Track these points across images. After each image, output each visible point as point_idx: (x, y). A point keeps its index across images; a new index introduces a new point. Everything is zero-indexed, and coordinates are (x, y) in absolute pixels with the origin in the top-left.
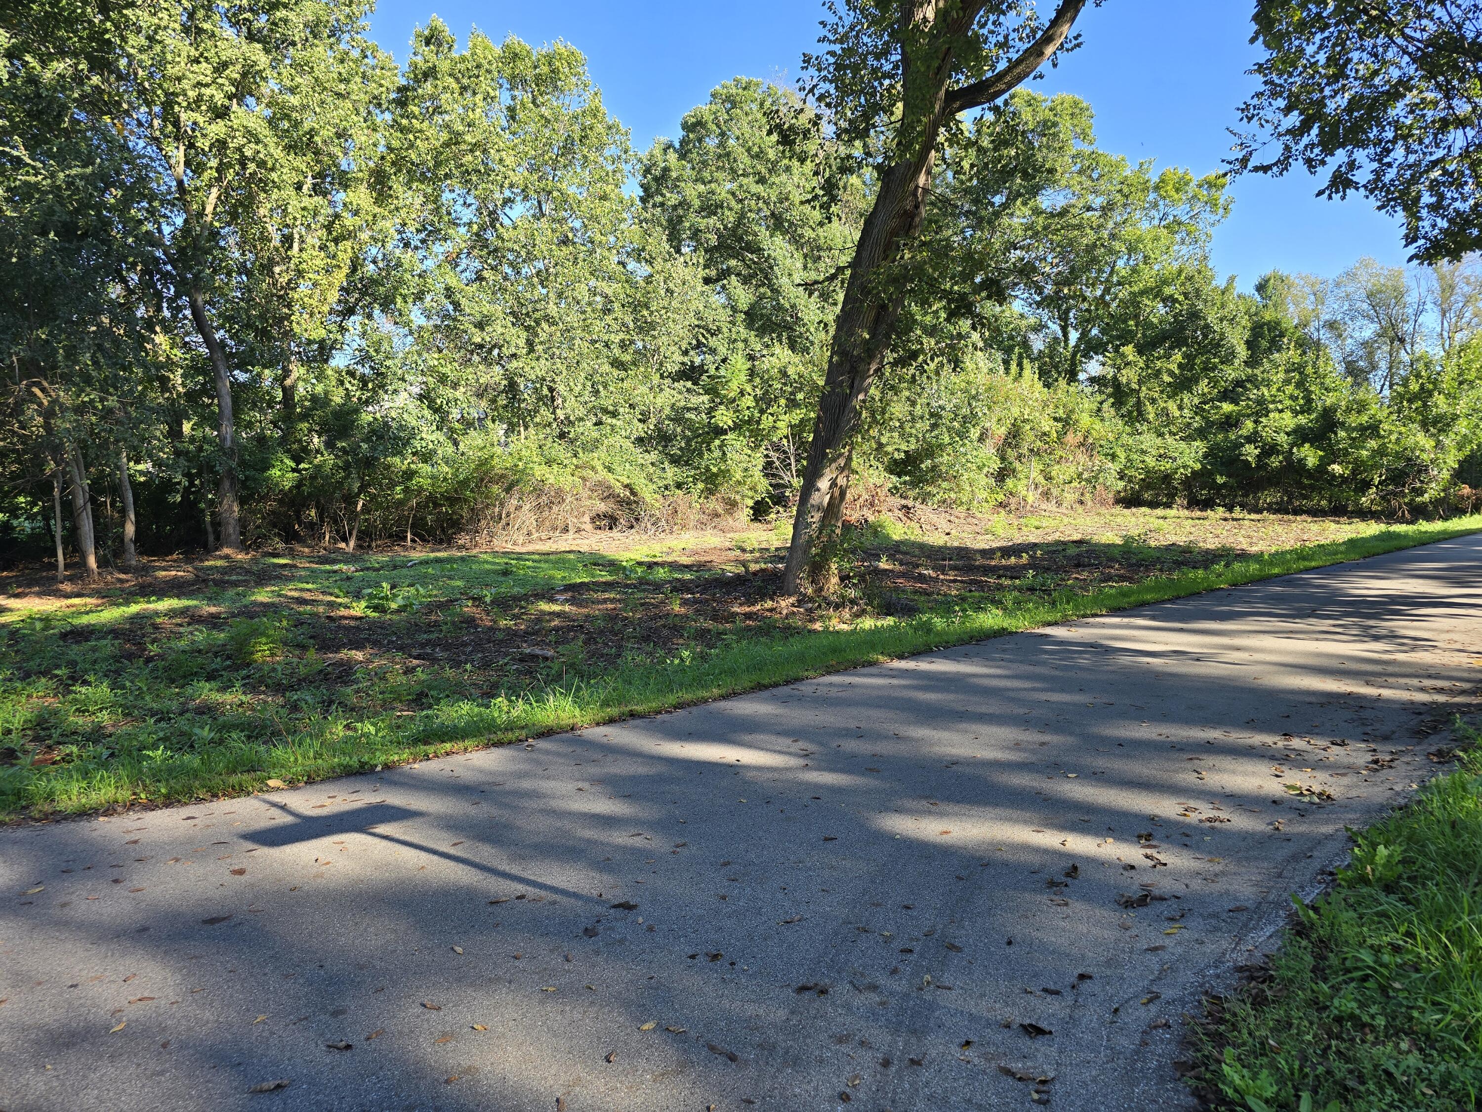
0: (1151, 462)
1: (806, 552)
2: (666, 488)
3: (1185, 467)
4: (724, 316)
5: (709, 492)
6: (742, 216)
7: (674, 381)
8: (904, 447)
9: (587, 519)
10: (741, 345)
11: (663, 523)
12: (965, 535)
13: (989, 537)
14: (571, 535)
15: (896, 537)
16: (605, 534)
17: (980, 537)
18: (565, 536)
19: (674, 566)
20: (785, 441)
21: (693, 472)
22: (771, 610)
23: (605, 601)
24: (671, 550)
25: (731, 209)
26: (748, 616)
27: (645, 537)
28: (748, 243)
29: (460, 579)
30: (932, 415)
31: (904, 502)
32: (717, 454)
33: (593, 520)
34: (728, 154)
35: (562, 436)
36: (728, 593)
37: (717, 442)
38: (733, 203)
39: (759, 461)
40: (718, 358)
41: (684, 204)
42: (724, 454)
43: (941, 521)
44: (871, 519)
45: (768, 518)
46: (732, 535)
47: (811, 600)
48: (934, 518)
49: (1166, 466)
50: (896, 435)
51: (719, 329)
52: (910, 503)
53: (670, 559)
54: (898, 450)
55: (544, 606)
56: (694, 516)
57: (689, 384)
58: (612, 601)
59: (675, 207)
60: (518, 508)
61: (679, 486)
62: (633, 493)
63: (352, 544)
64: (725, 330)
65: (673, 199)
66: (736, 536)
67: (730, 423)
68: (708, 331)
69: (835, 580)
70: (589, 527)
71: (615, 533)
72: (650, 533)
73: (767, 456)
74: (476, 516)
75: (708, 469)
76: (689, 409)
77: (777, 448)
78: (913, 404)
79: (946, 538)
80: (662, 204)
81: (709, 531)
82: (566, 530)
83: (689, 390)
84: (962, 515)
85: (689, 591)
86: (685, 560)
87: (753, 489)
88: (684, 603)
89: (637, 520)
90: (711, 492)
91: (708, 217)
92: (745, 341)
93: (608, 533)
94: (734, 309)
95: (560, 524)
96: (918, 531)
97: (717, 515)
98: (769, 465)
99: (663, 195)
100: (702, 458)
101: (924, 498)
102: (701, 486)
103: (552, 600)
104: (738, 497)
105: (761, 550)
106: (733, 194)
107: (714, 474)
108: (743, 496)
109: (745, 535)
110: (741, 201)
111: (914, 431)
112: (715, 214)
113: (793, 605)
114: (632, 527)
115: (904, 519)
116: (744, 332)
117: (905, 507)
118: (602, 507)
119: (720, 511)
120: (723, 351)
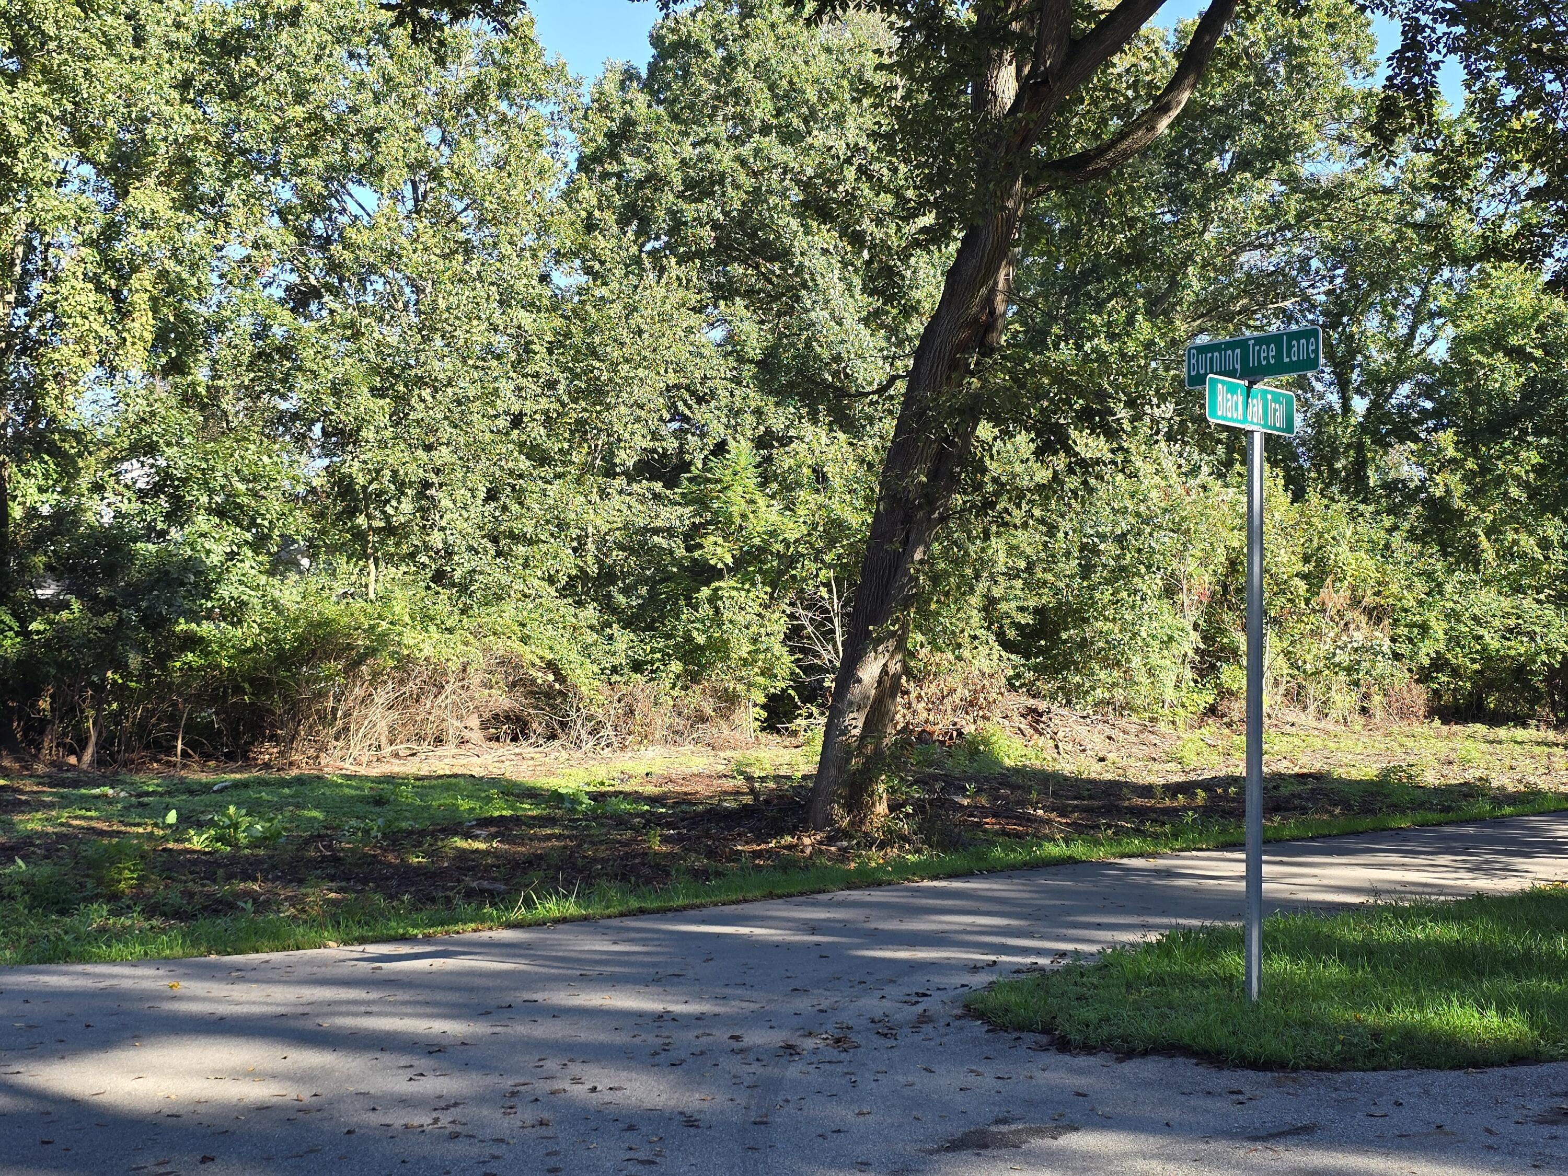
0: (1493, 642)
1: (841, 769)
2: (614, 670)
3: (1550, 652)
4: (721, 368)
5: (692, 677)
6: (757, 196)
7: (631, 479)
8: (1032, 603)
9: (474, 722)
10: (749, 419)
11: (609, 731)
12: (1132, 761)
13: (1172, 766)
14: (450, 749)
15: (1008, 762)
16: (508, 749)
17: (1156, 766)
18: (440, 751)
19: (636, 797)
20: (823, 592)
21: (662, 643)
22: (790, 847)
23: (548, 838)
24: (626, 777)
25: (737, 187)
26: (757, 854)
27: (579, 754)
28: (766, 244)
29: (316, 807)
30: (1083, 547)
31: (1031, 702)
32: (706, 610)
33: (484, 725)
34: (736, 93)
35: (439, 577)
36: (730, 829)
37: (705, 592)
38: (743, 178)
39: (778, 624)
40: (711, 442)
41: (654, 180)
42: (717, 611)
43: (1095, 739)
44: (969, 729)
45: (792, 726)
46: (729, 753)
47: (847, 835)
48: (1081, 731)
49: (1519, 647)
50: (1018, 584)
51: (713, 393)
52: (1042, 705)
53: (627, 788)
54: (1022, 609)
55: (460, 843)
56: (661, 719)
57: (658, 487)
58: (559, 837)
59: (640, 185)
60: (367, 700)
61: (637, 667)
62: (560, 678)
63: (88, 756)
64: (722, 393)
65: (636, 168)
66: (737, 755)
67: (729, 560)
68: (693, 393)
69: (882, 808)
70: (476, 736)
71: (524, 748)
72: (587, 747)
73: (792, 616)
74: (295, 711)
75: (689, 638)
76: (656, 531)
77: (812, 604)
78: (1052, 530)
79: (1098, 767)
80: (619, 176)
81: (688, 748)
82: (439, 741)
83: (656, 497)
84: (1133, 729)
85: (669, 826)
86: (650, 789)
87: (767, 672)
88: (665, 840)
89: (563, 725)
90: (695, 678)
91: (699, 200)
92: (758, 412)
93: (513, 748)
94: (741, 360)
95: (430, 729)
96: (1050, 753)
97: (703, 719)
98: (794, 633)
99: (620, 162)
100: (678, 618)
101: (1069, 695)
102: (676, 666)
103: (467, 836)
104: (740, 688)
105: (777, 778)
106: (743, 163)
107: (699, 647)
108: (749, 685)
109: (751, 754)
110: (755, 174)
111: (1049, 577)
112: (711, 194)
113: (820, 843)
114: (553, 737)
115: (1029, 731)
116: (755, 398)
117: (1033, 711)
118: (502, 701)
119: (709, 711)
120: (717, 430)
